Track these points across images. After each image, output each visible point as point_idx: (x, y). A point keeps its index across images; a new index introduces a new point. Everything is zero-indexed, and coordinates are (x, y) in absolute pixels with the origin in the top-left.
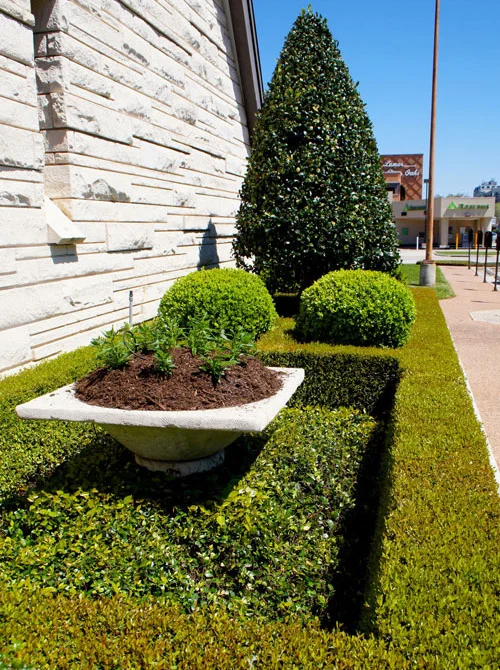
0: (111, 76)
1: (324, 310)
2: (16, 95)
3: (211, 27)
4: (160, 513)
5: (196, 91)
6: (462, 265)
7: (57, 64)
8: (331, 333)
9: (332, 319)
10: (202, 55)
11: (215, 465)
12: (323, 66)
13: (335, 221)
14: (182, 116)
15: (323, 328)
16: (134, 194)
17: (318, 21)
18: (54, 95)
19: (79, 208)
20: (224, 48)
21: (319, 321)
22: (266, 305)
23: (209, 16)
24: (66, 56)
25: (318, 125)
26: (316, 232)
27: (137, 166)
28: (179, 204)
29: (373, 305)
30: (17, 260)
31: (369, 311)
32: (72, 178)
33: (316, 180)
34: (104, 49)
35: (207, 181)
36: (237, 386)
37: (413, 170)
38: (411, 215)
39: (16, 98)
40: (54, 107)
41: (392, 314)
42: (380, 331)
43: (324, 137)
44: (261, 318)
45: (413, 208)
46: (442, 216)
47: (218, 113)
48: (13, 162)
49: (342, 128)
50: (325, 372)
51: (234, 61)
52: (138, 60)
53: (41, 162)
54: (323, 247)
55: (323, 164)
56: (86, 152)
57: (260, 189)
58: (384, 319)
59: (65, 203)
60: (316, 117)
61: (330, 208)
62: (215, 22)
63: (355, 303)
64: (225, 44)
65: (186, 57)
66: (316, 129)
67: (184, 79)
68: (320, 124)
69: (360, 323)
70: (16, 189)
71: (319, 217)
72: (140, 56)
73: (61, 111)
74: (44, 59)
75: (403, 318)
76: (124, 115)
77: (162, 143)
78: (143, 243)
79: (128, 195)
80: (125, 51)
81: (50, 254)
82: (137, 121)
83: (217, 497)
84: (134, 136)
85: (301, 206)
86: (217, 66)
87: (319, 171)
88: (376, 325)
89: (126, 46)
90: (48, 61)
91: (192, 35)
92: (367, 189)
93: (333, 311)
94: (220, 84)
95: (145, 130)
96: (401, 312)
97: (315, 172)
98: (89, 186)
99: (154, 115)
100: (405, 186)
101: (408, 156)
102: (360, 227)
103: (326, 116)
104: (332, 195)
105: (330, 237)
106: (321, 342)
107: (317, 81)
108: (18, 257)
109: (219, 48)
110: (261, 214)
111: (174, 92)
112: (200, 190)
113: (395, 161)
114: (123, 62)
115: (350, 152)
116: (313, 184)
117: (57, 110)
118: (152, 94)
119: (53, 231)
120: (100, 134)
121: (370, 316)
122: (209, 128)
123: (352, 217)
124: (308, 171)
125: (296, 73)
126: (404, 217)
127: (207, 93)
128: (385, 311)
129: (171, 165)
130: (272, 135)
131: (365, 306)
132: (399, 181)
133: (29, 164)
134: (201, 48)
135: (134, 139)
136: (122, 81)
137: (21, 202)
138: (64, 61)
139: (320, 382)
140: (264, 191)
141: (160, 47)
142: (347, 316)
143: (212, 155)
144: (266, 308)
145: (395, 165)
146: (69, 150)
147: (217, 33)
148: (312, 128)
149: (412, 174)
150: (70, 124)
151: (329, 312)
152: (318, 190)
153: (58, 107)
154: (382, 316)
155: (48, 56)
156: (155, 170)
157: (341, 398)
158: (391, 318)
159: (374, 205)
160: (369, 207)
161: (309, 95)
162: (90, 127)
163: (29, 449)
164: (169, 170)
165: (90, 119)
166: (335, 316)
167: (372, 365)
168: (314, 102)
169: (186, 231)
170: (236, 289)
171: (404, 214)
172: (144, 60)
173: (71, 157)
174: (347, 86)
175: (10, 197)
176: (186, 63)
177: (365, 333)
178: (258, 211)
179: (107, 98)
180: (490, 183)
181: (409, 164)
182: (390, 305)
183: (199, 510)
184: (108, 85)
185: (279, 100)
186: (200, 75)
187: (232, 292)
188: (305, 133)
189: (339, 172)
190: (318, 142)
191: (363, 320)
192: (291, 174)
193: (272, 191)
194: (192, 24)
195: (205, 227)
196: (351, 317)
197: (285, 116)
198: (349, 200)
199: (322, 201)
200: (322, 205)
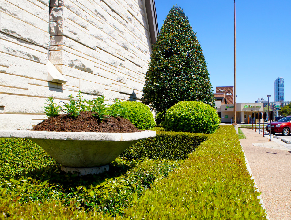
0: (88, 20)
1: (175, 116)
2: (38, 15)
3: (138, 14)
4: (63, 192)
5: (129, 37)
6: (250, 128)
7: (61, 9)
8: (178, 128)
9: (179, 121)
10: (133, 24)
11: (101, 172)
12: (181, 26)
13: (185, 87)
14: (122, 45)
15: (174, 126)
16: (95, 71)
17: (180, 9)
18: (59, 21)
19: (67, 70)
20: (143, 24)
21: (172, 122)
22: (149, 117)
23: (137, 10)
24: (66, 6)
25: (178, 47)
26: (177, 91)
27: (98, 59)
28: (118, 80)
29: (197, 114)
30: (29, 84)
31: (195, 117)
32: (64, 56)
33: (177, 69)
34: (85, 9)
35: (132, 74)
36: (112, 126)
37: (229, 93)
38: (229, 110)
39: (37, 16)
40: (58, 26)
41: (206, 119)
42: (201, 127)
43: (181, 52)
44: (147, 123)
45: (230, 107)
46: (242, 110)
47: (139, 48)
48: (32, 41)
49: (189, 49)
50: (173, 143)
51: (148, 31)
52: (101, 17)
53: (47, 44)
54: (180, 98)
55: (180, 63)
56: (72, 47)
57: (153, 74)
58: (203, 121)
59: (60, 67)
60: (178, 45)
61: (183, 81)
62: (139, 13)
63: (189, 113)
64: (144, 23)
65: (125, 23)
66: (177, 49)
67: (123, 31)
68: (179, 47)
69: (191, 122)
70: (32, 53)
71: (178, 85)
72: (102, 16)
73: (61, 28)
74: (56, 8)
75: (212, 121)
76: (93, 37)
77: (111, 53)
78: (98, 92)
79: (92, 70)
80: (96, 13)
81: (48, 86)
82: (99, 41)
83: (94, 183)
84: (97, 47)
85: (170, 80)
86: (140, 30)
87: (178, 66)
88: (199, 124)
89: (96, 11)
90: (58, 8)
91: (128, 15)
92: (200, 74)
93: (179, 117)
94: (141, 37)
95: (102, 45)
96: (211, 119)
97: (176, 67)
98: (72, 61)
99: (108, 41)
100: (226, 99)
101: (228, 87)
102: (196, 90)
103: (182, 44)
104: (184, 76)
105: (182, 94)
106: (173, 131)
107: (178, 31)
108: (30, 83)
109: (141, 24)
110: (153, 84)
111: (118, 34)
112: (129, 77)
113: (222, 89)
114: (94, 17)
115: (192, 59)
116: (176, 71)
117: (59, 27)
118: (108, 33)
119: (50, 75)
120: (80, 41)
121: (196, 119)
122: (134, 53)
123: (192, 86)
124: (174, 66)
125: (170, 28)
126: (226, 111)
127: (134, 39)
128: (203, 117)
129: (115, 63)
130: (158, 52)
131: (193, 114)
132: (224, 97)
133: (41, 44)
134: (132, 21)
135: (97, 48)
136: (93, 24)
137: (34, 59)
138: (64, 8)
139: (170, 148)
140: (155, 75)
141: (113, 16)
142: (185, 119)
143: (136, 64)
144: (149, 118)
145: (222, 91)
146: (63, 44)
147: (140, 18)
148: (176, 49)
149: (229, 94)
150: (64, 33)
151: (177, 117)
152: (178, 74)
153: (60, 26)
154: (202, 119)
155: (58, 6)
156: (107, 63)
157: (180, 156)
158: (206, 120)
159: (202, 81)
160: (201, 82)
161: (175, 36)
162: (75, 37)
163: (14, 167)
164: (114, 65)
165: (75, 34)
166: (180, 120)
167: (195, 140)
168: (177, 39)
169: (121, 93)
170: (135, 108)
171: (226, 109)
172: (104, 19)
173: (64, 47)
174: (191, 33)
175: (29, 55)
176: (125, 25)
177: (194, 127)
178: (152, 83)
179: (85, 28)
180: (261, 99)
181: (228, 90)
182: (206, 115)
183: (82, 189)
184: (86, 24)
185: (162, 39)
186: (131, 31)
187: (133, 109)
188: (173, 51)
189: (187, 67)
190: (178, 54)
191: (192, 121)
192: (167, 67)
193: (158, 74)
194: (128, 11)
195: (131, 93)
196: (187, 119)
197: (165, 44)
198: (191, 78)
199: (180, 78)
200: (180, 80)
